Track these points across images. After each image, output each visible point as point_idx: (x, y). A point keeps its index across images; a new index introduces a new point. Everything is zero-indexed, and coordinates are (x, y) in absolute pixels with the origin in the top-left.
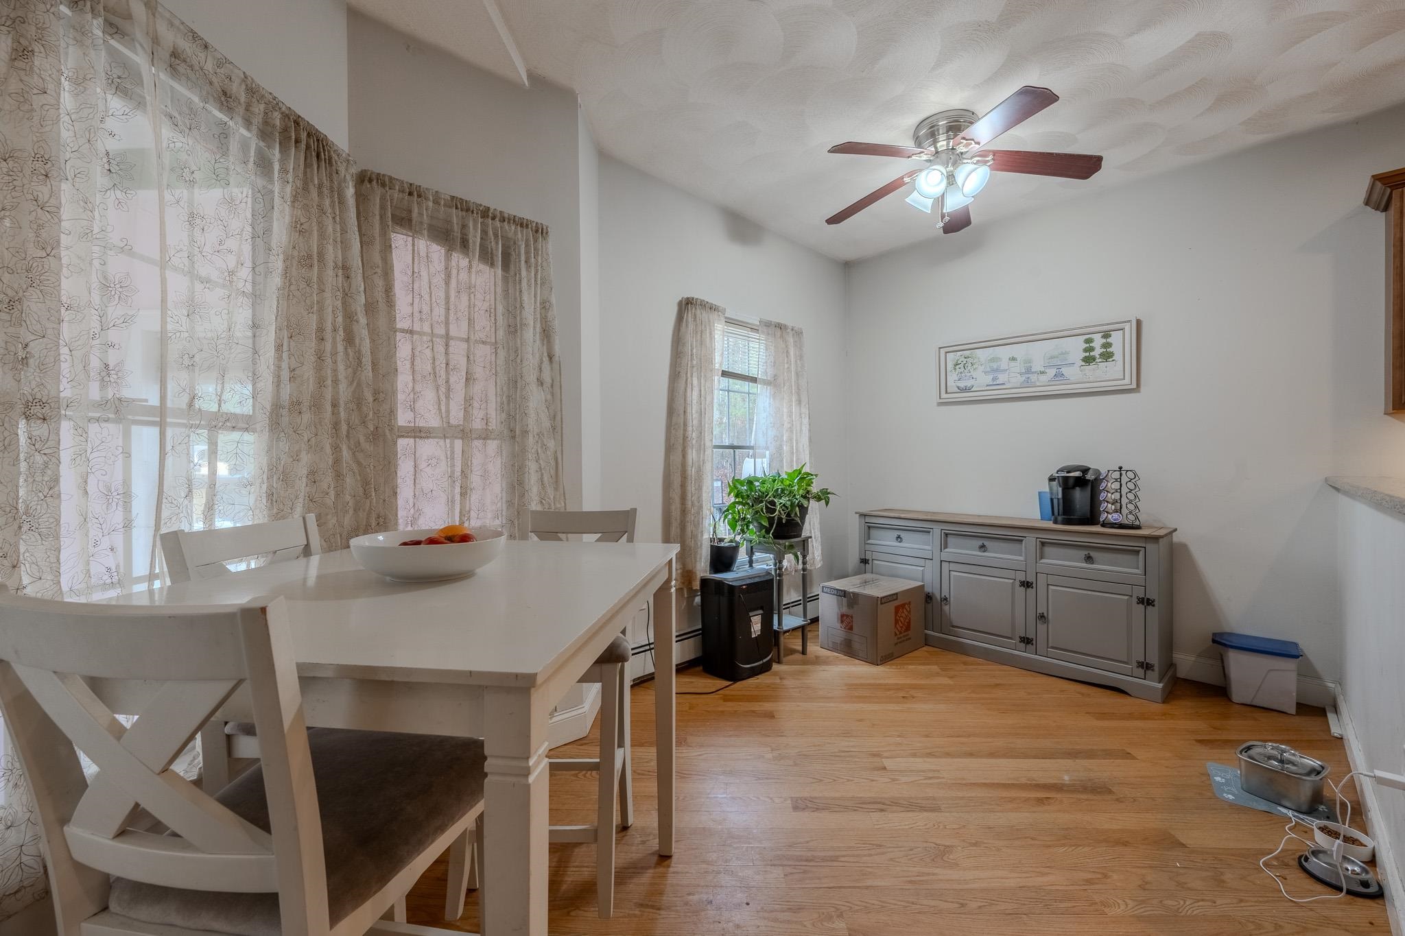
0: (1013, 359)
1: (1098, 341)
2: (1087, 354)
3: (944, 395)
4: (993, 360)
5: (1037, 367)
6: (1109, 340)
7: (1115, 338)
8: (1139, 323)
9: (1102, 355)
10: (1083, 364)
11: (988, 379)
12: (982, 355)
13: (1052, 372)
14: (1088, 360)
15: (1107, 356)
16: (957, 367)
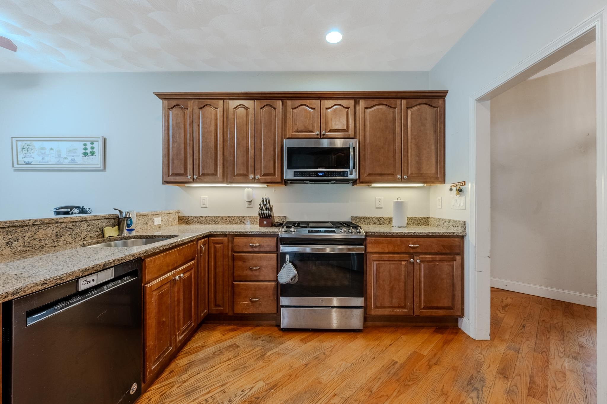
0: (52, 149)
1: (89, 146)
2: (85, 151)
3: (15, 165)
4: (42, 148)
5: (63, 154)
6: (93, 145)
7: (96, 145)
8: (105, 140)
9: (91, 152)
10: (83, 155)
11: (40, 159)
12: (37, 145)
13: (70, 158)
14: (85, 154)
15: (93, 153)
16: (24, 150)
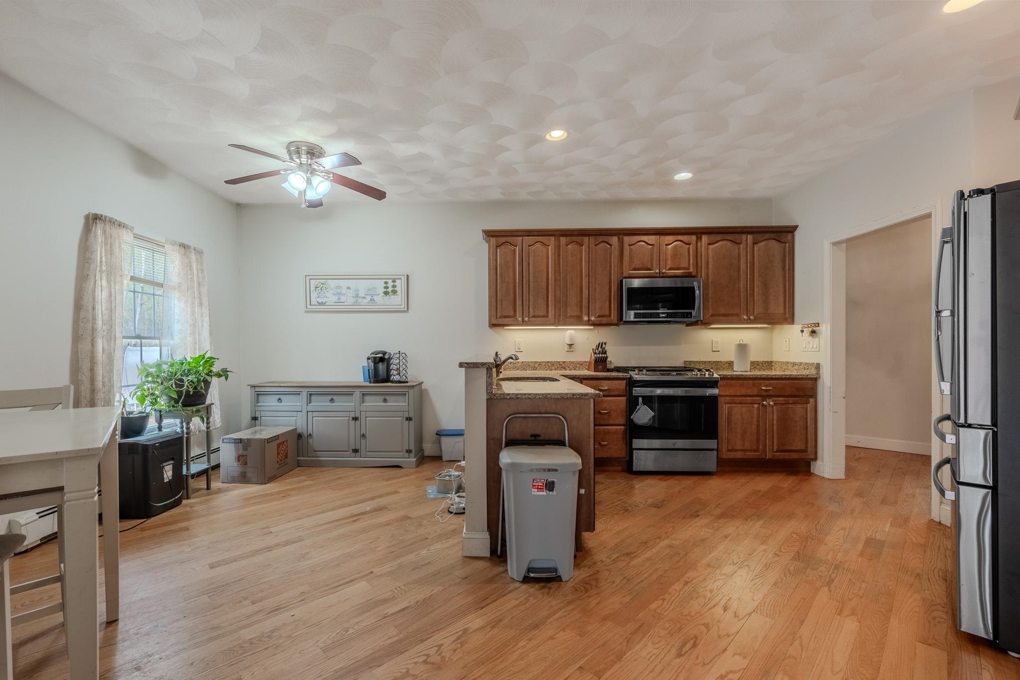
0: (349, 288)
1: (390, 284)
2: (385, 290)
3: (309, 306)
4: (338, 287)
5: (362, 294)
6: (395, 284)
7: (398, 283)
8: (408, 276)
9: (392, 291)
10: (384, 295)
11: (335, 299)
12: (332, 283)
13: (369, 298)
14: (386, 293)
15: (394, 292)
16: (317, 289)
